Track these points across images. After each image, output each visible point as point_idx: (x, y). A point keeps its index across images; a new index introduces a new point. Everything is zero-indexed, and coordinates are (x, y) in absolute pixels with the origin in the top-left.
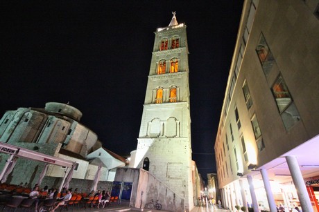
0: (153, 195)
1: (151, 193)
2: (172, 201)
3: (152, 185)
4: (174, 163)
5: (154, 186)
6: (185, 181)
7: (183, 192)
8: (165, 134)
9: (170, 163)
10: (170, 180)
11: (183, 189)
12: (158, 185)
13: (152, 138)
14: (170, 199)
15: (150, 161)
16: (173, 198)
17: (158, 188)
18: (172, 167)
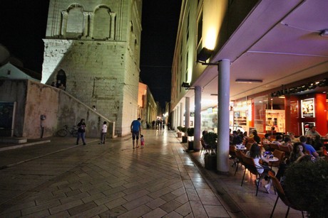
0: (68, 120)
1: (65, 117)
2: (96, 125)
3: (65, 107)
4: (105, 78)
5: (69, 107)
6: (118, 102)
7: (116, 115)
8: (91, 35)
9: (98, 79)
10: (98, 101)
11: (115, 112)
12: (75, 108)
13: (68, 39)
14: (93, 123)
15: (67, 75)
16: (97, 121)
17: (75, 111)
18: (101, 84)
